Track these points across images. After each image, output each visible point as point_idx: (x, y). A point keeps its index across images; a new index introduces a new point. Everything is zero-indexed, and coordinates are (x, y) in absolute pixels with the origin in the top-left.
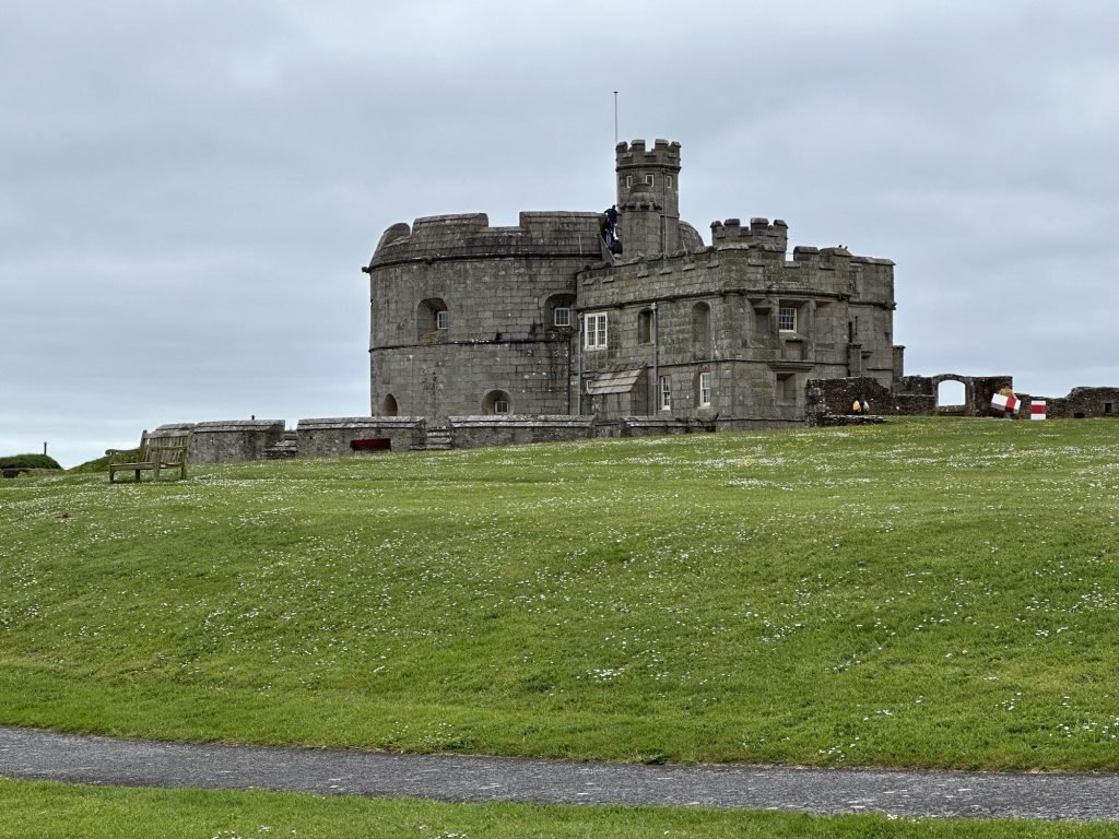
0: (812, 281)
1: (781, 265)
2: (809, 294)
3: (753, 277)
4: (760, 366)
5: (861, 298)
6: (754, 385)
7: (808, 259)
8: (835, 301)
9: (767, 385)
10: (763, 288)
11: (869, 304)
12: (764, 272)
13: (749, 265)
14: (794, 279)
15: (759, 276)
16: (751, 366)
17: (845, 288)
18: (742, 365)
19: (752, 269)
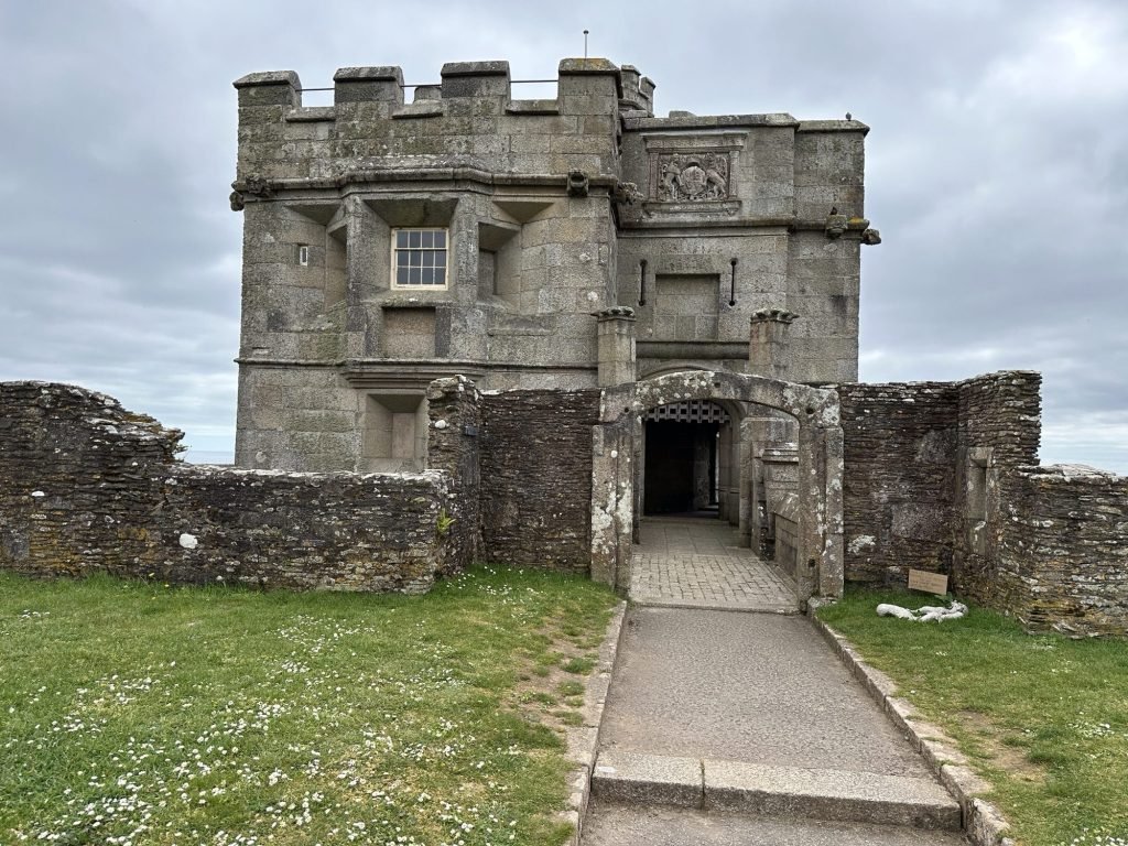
0: (480, 148)
1: (385, 115)
2: (455, 180)
3: (301, 151)
4: (316, 376)
5: (747, 213)
6: (301, 424)
7: (469, 93)
8: (559, 202)
9: (335, 424)
10: (328, 175)
11: (771, 225)
12: (333, 135)
13: (291, 122)
14: (424, 147)
15: (316, 147)
16: (291, 377)
17: (598, 161)
18: (267, 374)
19: (299, 131)
